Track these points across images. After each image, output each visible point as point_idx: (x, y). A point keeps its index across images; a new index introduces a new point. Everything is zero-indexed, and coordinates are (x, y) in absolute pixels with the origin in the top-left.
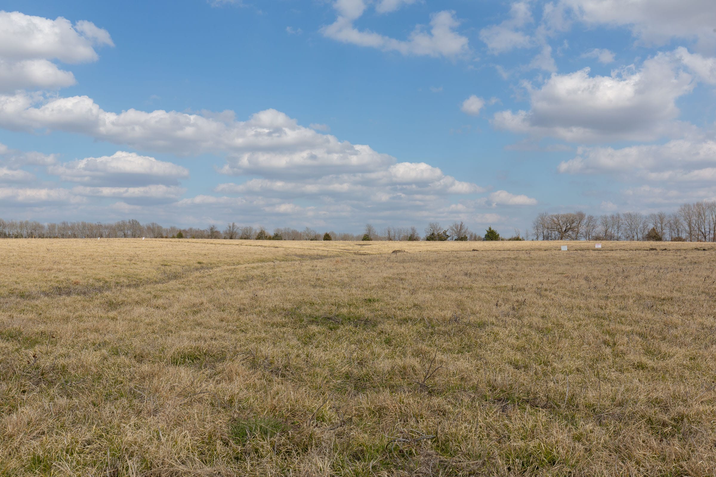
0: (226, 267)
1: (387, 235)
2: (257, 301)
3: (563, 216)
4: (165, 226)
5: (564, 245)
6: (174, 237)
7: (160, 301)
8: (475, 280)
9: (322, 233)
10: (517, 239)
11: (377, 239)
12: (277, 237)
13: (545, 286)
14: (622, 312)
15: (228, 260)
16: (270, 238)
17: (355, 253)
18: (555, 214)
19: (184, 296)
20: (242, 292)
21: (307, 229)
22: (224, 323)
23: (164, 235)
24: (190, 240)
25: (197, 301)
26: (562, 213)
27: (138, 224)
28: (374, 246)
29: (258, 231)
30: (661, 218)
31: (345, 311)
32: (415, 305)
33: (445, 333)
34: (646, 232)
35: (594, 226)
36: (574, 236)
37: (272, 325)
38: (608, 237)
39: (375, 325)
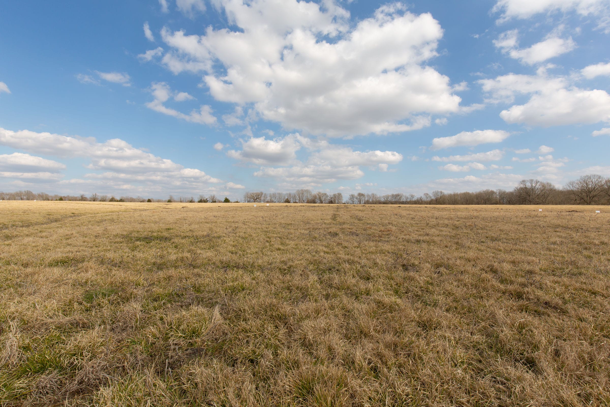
0: (89, 215)
1: (179, 200)
2: (107, 232)
3: (255, 193)
4: (51, 194)
5: (255, 205)
6: (57, 200)
7: (44, 234)
8: (218, 219)
9: (147, 199)
10: (237, 202)
11: (175, 201)
12: (121, 200)
13: (246, 220)
14: (274, 230)
15: (91, 212)
16: (117, 201)
17: (163, 208)
18: (252, 192)
19: (61, 231)
20: (98, 227)
21: (139, 197)
22: (86, 243)
23: (50, 199)
24: (68, 202)
25: (69, 233)
26: (255, 192)
27: (32, 193)
28: (173, 205)
29: (111, 198)
30: (290, 194)
31: (155, 234)
32: (190, 230)
33: (203, 241)
34: (285, 200)
35: (266, 197)
36: (259, 201)
37: (115, 243)
38: (271, 201)
39: (170, 240)
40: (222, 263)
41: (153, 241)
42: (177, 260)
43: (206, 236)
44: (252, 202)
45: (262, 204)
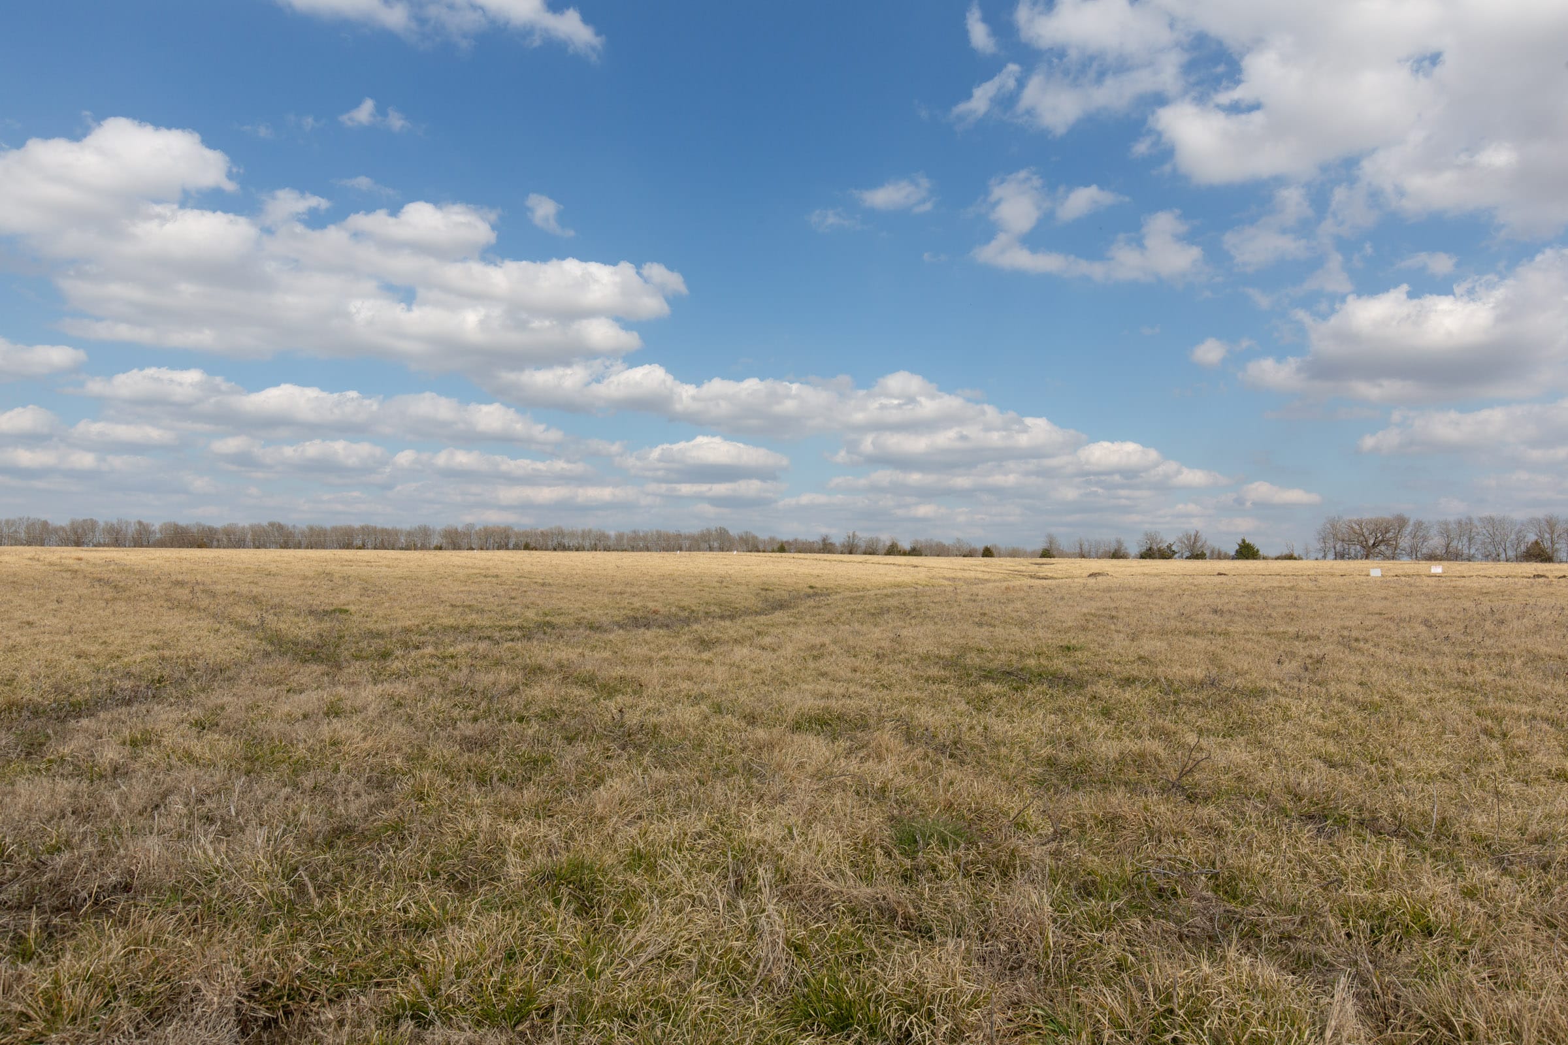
0: (847, 594)
1: (1078, 550)
2: (899, 643)
3: (1370, 522)
4: (763, 536)
5: (1375, 569)
6: (773, 551)
7: (767, 640)
8: (1232, 621)
9: (980, 546)
10: (1290, 558)
11: (1063, 555)
12: (914, 552)
13: (1354, 634)
14: (1504, 682)
15: (850, 583)
16: (905, 554)
17: (1031, 577)
18: (1355, 518)
19: (799, 634)
20: (877, 630)
21: (958, 539)
22: (858, 674)
23: (761, 547)
24: (796, 555)
25: (817, 642)
26: (1367, 516)
27: (727, 532)
28: (1059, 566)
29: (888, 543)
30: (1551, 524)
31: (1032, 662)
32: (1140, 658)
33: (1196, 703)
34: (1523, 548)
35: (1425, 539)
36: (1388, 553)
37: (927, 680)
38: (1450, 555)
39: (1081, 687)
40: (1298, 798)
41: (1031, 686)
42: (1121, 761)
43: (1202, 684)
44: (1356, 558)
45: (1406, 565)
